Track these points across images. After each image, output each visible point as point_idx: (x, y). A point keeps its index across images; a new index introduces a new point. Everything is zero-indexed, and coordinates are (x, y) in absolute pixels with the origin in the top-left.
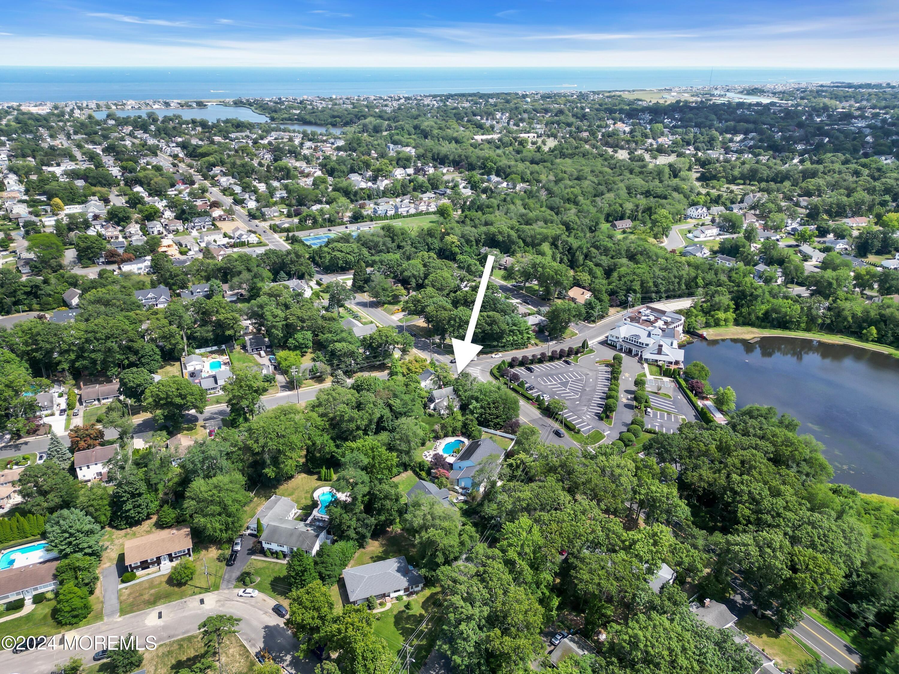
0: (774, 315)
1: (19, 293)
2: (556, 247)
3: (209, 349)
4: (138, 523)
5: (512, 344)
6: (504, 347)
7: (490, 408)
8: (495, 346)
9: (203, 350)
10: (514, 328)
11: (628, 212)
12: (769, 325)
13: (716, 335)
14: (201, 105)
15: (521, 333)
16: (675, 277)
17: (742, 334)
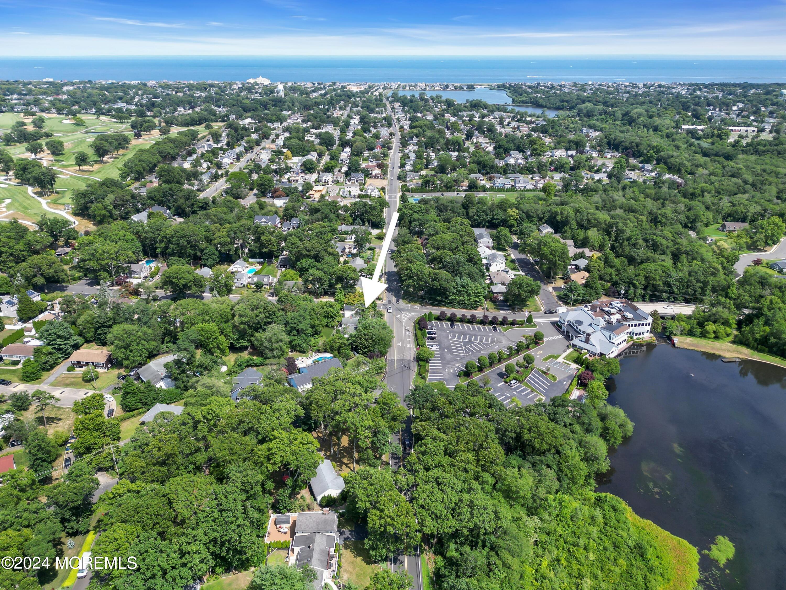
0: (772, 340)
1: (195, 206)
2: (609, 234)
3: (258, 260)
4: (104, 344)
5: (458, 302)
6: (450, 303)
7: (360, 339)
8: (437, 301)
9: (254, 260)
10: (462, 289)
11: (750, 214)
12: (767, 349)
13: (690, 345)
14: (471, 88)
15: (469, 295)
16: (698, 281)
17: (724, 350)
